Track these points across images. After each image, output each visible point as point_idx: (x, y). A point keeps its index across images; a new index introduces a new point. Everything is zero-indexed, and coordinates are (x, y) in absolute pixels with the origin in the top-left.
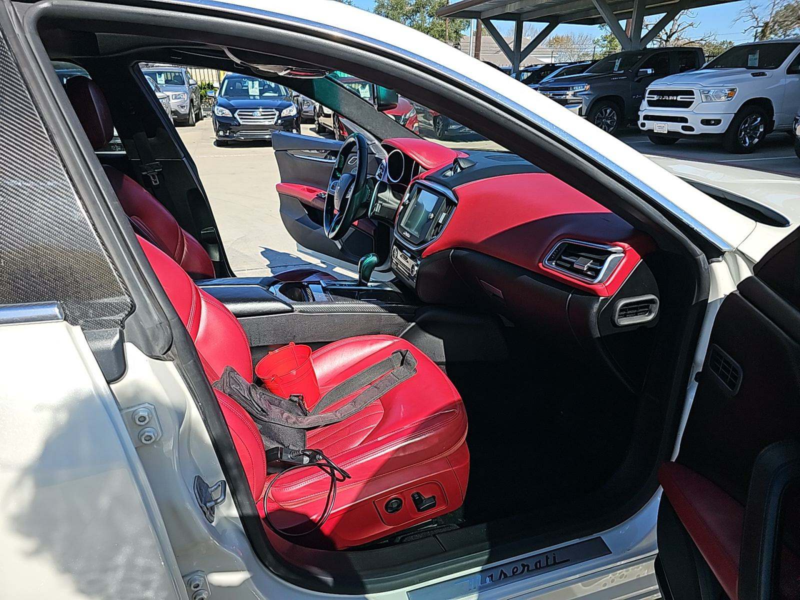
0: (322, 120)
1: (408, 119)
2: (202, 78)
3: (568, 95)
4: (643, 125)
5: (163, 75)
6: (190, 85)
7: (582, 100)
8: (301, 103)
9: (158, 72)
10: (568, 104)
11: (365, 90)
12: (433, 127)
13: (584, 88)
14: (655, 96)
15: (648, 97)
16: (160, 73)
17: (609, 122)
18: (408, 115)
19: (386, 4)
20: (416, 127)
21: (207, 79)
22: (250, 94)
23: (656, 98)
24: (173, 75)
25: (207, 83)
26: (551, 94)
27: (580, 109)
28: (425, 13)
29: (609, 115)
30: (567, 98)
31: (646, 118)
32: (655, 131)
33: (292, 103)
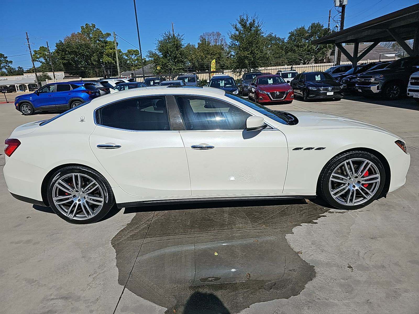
0: (251, 94)
1: (289, 93)
2: (203, 78)
3: (371, 80)
4: (409, 94)
5: (187, 78)
6: (197, 82)
7: (379, 82)
8: (243, 87)
9: (185, 77)
10: (372, 84)
11: (271, 80)
12: (302, 95)
13: (380, 76)
14: (414, 80)
15: (410, 81)
16: (186, 78)
17: (395, 92)
18: (289, 91)
19: (295, 34)
20: (292, 96)
21: (205, 78)
22: (221, 85)
23: (413, 81)
24: (191, 78)
25: (205, 80)
26: (363, 80)
27: (378, 87)
28: (316, 36)
29: (395, 89)
30: (371, 81)
31: (410, 90)
32: (414, 97)
33: (237, 89)
